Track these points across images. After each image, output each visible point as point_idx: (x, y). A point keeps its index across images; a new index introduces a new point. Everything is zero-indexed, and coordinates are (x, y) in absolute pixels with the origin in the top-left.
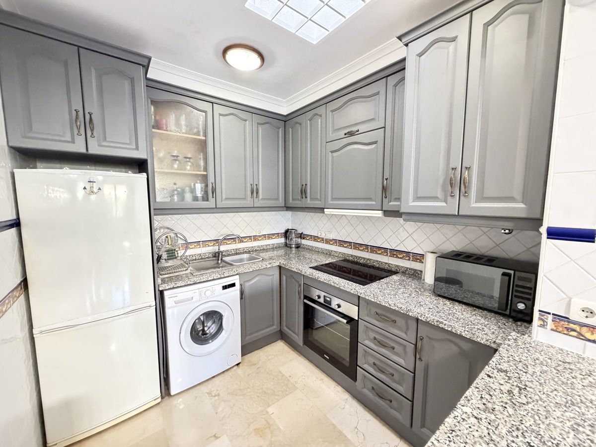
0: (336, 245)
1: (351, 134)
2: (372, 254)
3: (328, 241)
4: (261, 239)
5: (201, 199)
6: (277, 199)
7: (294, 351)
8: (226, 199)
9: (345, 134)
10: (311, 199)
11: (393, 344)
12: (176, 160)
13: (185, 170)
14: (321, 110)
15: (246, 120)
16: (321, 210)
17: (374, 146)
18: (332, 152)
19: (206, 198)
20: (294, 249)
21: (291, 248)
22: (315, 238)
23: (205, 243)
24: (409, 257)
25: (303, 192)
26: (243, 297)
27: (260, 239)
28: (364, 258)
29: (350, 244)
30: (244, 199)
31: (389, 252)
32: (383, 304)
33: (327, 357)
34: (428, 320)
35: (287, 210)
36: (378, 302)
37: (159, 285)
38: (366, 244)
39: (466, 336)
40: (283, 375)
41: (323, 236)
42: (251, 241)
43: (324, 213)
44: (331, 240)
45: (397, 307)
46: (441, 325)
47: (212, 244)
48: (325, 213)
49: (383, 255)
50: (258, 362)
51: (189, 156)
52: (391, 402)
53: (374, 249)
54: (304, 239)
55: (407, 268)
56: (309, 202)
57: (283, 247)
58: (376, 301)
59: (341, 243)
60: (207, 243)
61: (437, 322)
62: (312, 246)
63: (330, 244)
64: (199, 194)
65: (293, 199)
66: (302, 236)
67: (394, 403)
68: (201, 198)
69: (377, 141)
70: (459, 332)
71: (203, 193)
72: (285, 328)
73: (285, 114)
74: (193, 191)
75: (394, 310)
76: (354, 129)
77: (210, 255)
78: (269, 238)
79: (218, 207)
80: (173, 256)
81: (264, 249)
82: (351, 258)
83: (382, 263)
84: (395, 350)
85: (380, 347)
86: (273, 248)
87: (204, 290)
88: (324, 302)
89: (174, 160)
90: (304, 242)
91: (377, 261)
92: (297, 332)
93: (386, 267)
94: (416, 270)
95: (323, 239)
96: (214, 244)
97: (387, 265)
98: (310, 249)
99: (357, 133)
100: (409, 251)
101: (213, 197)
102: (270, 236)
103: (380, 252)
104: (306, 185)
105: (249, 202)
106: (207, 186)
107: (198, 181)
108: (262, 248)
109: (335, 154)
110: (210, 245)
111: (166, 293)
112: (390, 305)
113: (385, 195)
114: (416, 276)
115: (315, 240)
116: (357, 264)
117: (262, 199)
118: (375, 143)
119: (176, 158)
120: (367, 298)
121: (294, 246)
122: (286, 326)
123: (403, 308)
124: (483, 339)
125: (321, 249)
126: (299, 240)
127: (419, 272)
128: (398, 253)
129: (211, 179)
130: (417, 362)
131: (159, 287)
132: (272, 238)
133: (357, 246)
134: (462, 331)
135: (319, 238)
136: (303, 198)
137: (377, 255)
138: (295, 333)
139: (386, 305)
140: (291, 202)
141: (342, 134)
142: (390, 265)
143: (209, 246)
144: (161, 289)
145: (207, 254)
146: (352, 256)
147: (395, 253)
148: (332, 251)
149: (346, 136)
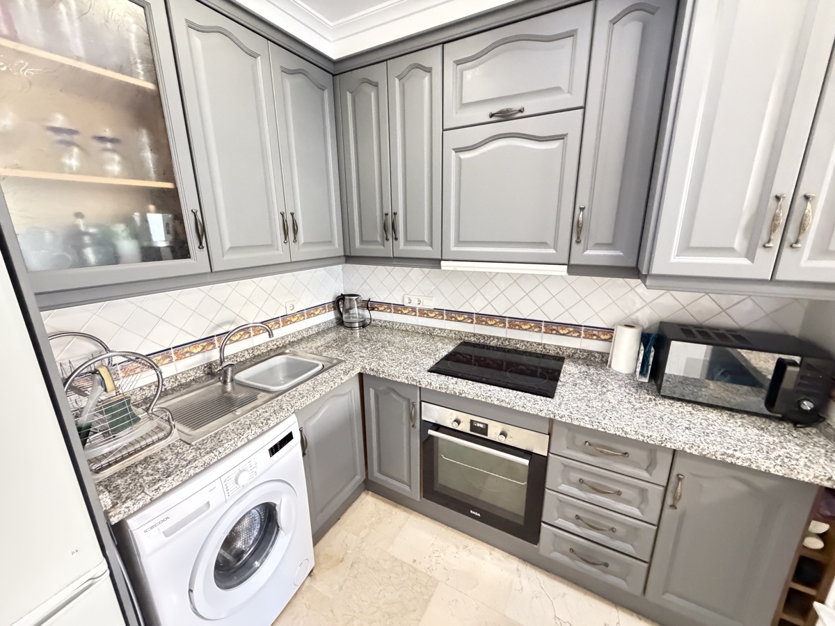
0: (443, 319)
1: (505, 116)
2: (513, 330)
3: (423, 313)
4: (295, 319)
5: (170, 255)
6: (330, 242)
7: (396, 507)
8: (231, 248)
9: (492, 116)
10: (407, 241)
11: (617, 488)
12: (70, 144)
13: (104, 174)
14: (431, 58)
15: (254, 56)
16: (435, 263)
17: (555, 145)
18: (458, 150)
19: (179, 249)
20: (357, 331)
21: (352, 328)
22: (398, 308)
23: (181, 350)
24: (579, 332)
25: (389, 228)
26: (306, 452)
27: (293, 320)
28: (498, 338)
29: (469, 316)
30: (270, 246)
31: (543, 327)
32: (612, 432)
33: (476, 514)
34: (704, 453)
35: (346, 262)
36: (600, 429)
37: (106, 513)
38: (501, 314)
39: (776, 473)
40: (402, 564)
41: (414, 304)
42: (279, 327)
43: (440, 267)
44: (431, 311)
45: (642, 436)
46: (729, 460)
47: (199, 349)
48: (442, 268)
49: (533, 331)
50: (346, 553)
51: (108, 133)
52: (606, 565)
53: (516, 323)
54: (373, 309)
55: (577, 349)
56: (402, 248)
57: (334, 327)
58: (595, 427)
59: (452, 315)
60: (185, 350)
61: (722, 455)
62: (393, 323)
63: (428, 316)
64: (160, 238)
65: (362, 241)
66: (369, 305)
67: (612, 567)
68: (169, 250)
69: (566, 135)
70: (763, 468)
71: (170, 237)
72: (377, 475)
73: (335, 57)
74: (140, 233)
75: (635, 440)
76: (515, 105)
77: (200, 374)
78: (309, 316)
79: (215, 269)
80: (128, 417)
81: (304, 337)
82: (473, 339)
83: (531, 344)
84: (622, 496)
85: (590, 492)
86: (318, 334)
87: (233, 474)
88: (471, 430)
89: (62, 142)
90: (375, 315)
91: (523, 341)
92: (406, 479)
93: (539, 350)
94: (591, 352)
95: (414, 310)
96: (204, 347)
97: (540, 347)
98: (389, 327)
99: (520, 115)
100: (580, 324)
101: (201, 247)
102: (310, 312)
103: (527, 327)
104: (395, 214)
105: (280, 253)
106: (178, 217)
107: (152, 207)
108: (300, 337)
109: (464, 156)
110: (195, 351)
111: (132, 524)
112: (626, 433)
113: (578, 238)
114: (590, 360)
115: (396, 311)
116: (484, 348)
117: (305, 244)
118: (561, 137)
119: (66, 137)
120: (576, 423)
121: (357, 325)
122: (380, 471)
123: (654, 437)
124: (807, 476)
125: (413, 326)
126: (366, 313)
127: (596, 355)
128: (559, 327)
129: (188, 203)
130: (667, 511)
131: (108, 518)
132: (315, 315)
133: (482, 318)
134: (771, 466)
135: (405, 307)
136: (387, 240)
137: (523, 331)
138: (403, 483)
139: (618, 433)
140: (358, 247)
141: (482, 114)
142: (546, 346)
143: (192, 354)
144: (114, 520)
145: (192, 373)
146: (475, 335)
147: (554, 327)
148: (434, 329)
149: (494, 119)
